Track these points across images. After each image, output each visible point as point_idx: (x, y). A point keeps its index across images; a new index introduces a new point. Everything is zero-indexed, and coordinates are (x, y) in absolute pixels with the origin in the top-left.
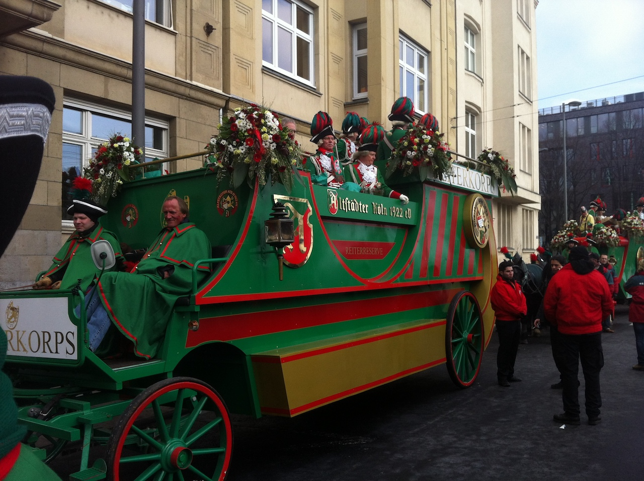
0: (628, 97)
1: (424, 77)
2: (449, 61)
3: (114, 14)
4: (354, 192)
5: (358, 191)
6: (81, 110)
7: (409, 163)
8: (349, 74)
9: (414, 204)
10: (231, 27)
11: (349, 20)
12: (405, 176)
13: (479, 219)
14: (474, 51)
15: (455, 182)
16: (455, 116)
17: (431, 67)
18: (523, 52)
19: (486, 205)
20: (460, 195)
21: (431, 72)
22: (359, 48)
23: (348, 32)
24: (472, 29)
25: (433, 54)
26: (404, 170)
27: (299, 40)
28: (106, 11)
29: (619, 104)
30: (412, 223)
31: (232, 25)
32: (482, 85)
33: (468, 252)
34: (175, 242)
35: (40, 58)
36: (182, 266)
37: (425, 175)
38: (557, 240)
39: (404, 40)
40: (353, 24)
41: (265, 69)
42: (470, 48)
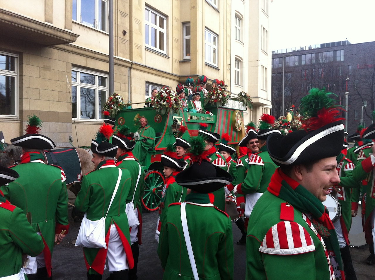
0: (322, 45)
1: (216, 47)
2: (227, 35)
3: (88, 30)
4: (195, 113)
5: (196, 113)
6: (76, 72)
7: (213, 101)
8: (182, 48)
9: (214, 115)
10: (133, 31)
11: (182, 21)
12: (211, 105)
13: (238, 120)
14: (240, 28)
15: (229, 107)
16: (230, 64)
17: (219, 42)
18: (264, 29)
19: (241, 114)
20: (231, 111)
21: (219, 45)
22: (187, 35)
23: (181, 27)
24: (239, 17)
25: (220, 36)
26: (211, 103)
27: (160, 32)
28: (86, 29)
29: (317, 49)
30: (213, 123)
31: (133, 30)
32: (243, 46)
33: (234, 132)
34: (145, 131)
35: (63, 52)
36: (149, 139)
37: (219, 105)
38: (275, 126)
39: (207, 30)
40: (184, 23)
41: (147, 48)
42: (238, 27)
